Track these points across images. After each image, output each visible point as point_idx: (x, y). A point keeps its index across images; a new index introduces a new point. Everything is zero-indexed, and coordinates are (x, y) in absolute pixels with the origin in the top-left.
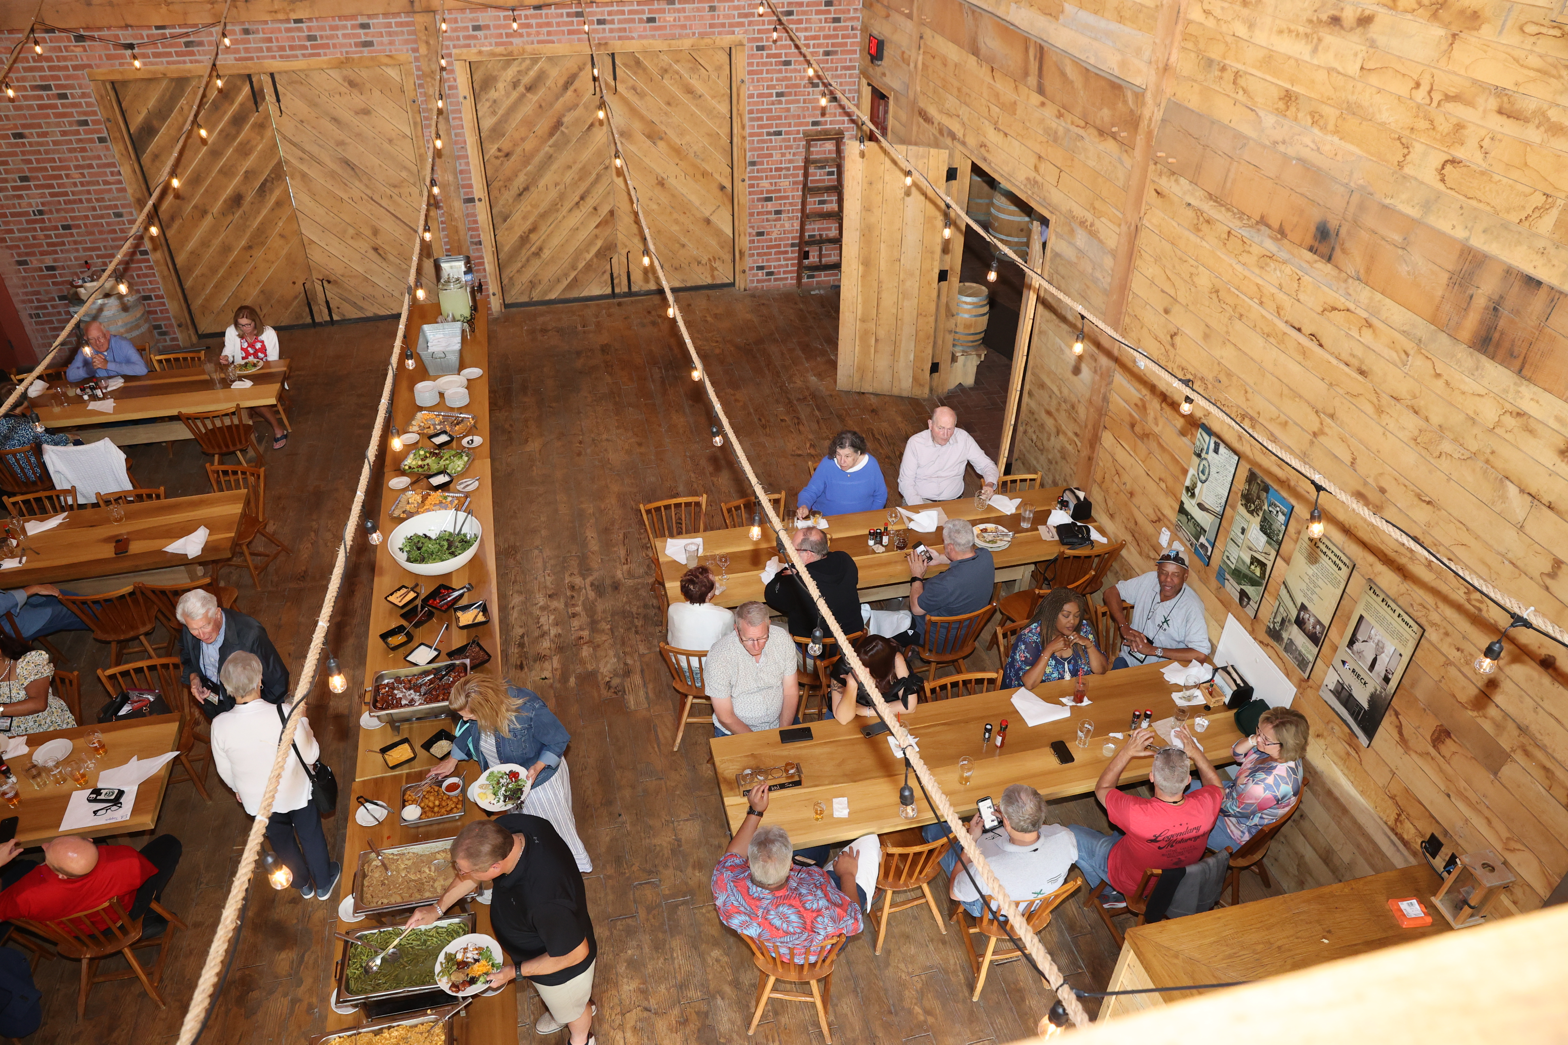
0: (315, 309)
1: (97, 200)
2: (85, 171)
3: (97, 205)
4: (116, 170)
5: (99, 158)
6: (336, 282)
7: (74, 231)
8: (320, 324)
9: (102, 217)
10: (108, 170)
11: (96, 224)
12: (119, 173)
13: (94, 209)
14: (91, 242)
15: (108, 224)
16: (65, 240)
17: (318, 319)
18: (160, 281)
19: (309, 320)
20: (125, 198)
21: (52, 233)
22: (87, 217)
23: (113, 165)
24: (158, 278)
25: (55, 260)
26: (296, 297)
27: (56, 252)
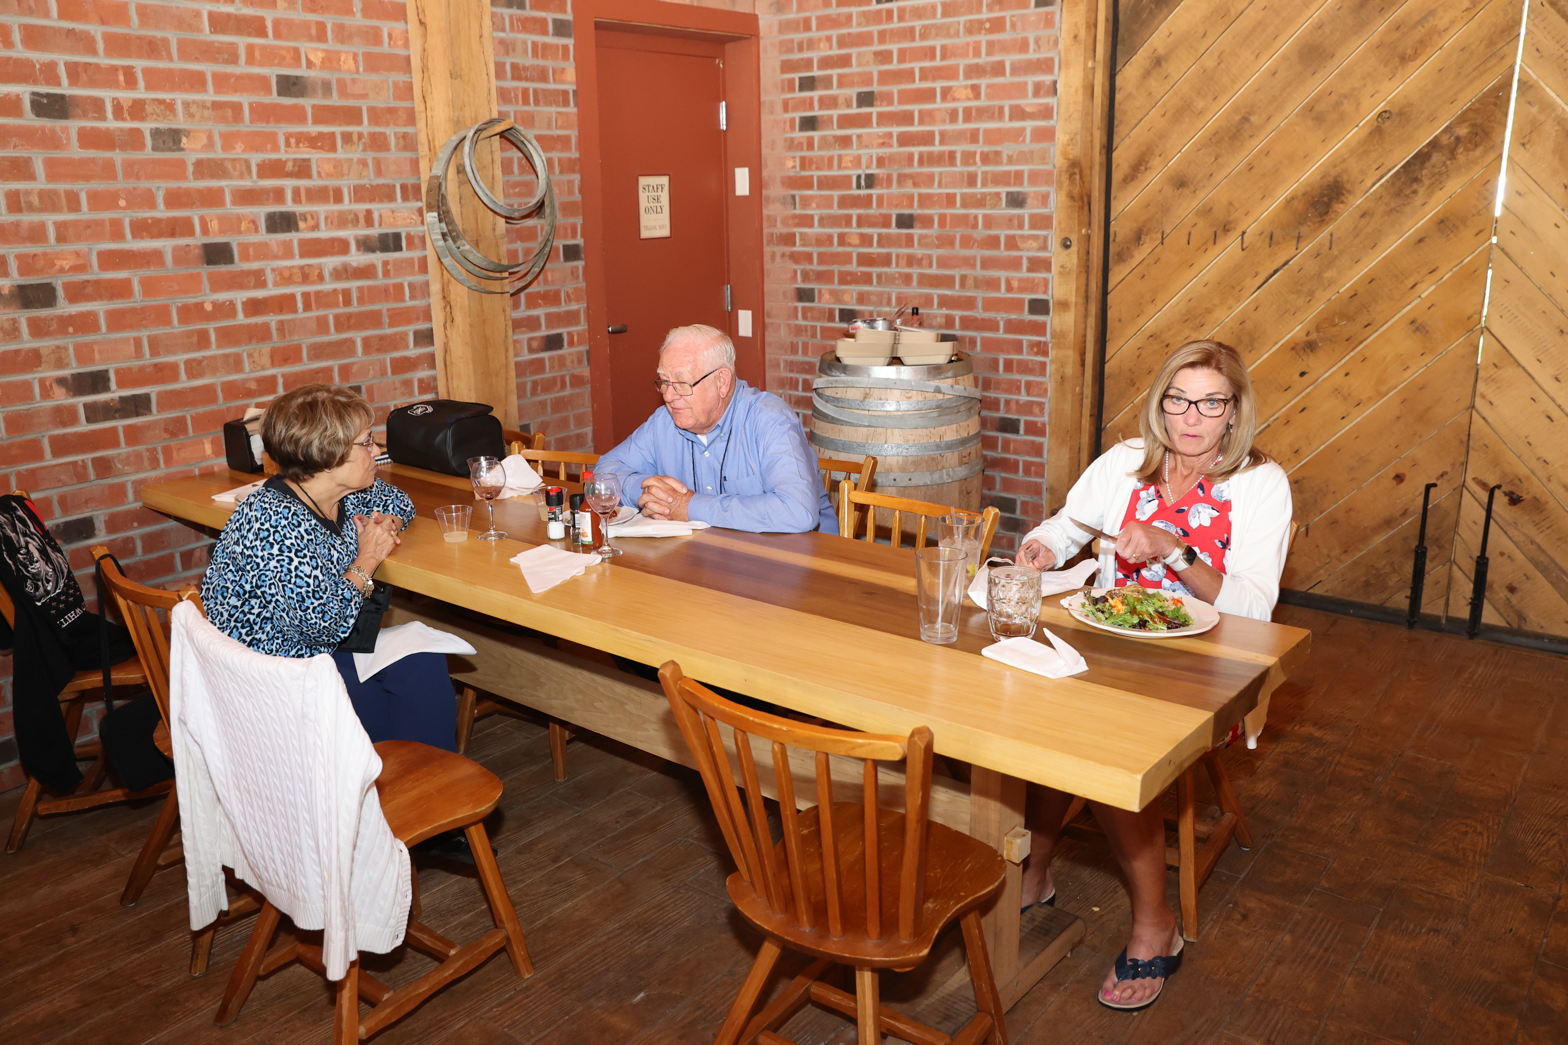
0: (1434, 572)
1: (986, 159)
2: (983, 82)
3: (980, 169)
4: (1047, 79)
5: (1023, 46)
6: (1537, 506)
7: (916, 232)
8: (1433, 624)
9: (980, 202)
10: (1031, 80)
11: (962, 221)
12: (1053, 90)
13: (972, 180)
14: (943, 262)
15: (989, 222)
16: (894, 251)
17: (1430, 606)
18: (1050, 387)
19: (1401, 600)
20: (1044, 159)
21: (874, 232)
22: (950, 200)
23: (1046, 66)
24: (1049, 381)
25: (862, 298)
26: (1388, 523)
27: (867, 279)
